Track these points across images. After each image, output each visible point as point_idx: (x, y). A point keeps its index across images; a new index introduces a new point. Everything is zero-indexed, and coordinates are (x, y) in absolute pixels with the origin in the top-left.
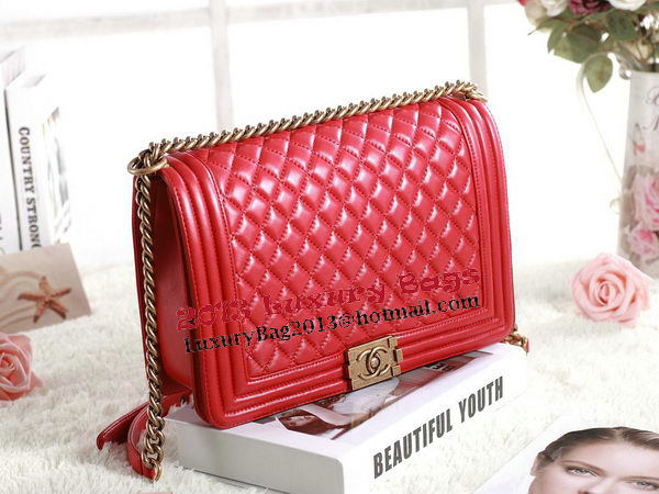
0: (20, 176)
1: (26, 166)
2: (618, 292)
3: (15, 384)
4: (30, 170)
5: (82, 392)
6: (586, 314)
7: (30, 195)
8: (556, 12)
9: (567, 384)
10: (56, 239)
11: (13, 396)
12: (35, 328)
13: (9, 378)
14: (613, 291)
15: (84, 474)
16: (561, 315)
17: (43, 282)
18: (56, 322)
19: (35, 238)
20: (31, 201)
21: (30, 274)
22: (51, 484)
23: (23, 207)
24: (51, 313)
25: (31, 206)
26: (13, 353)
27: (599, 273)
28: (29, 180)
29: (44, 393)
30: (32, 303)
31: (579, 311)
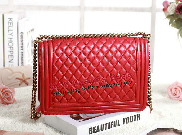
0: (20, 45)
1: (22, 43)
2: (180, 92)
3: (9, 101)
4: (22, 44)
5: (27, 105)
6: (170, 98)
7: (22, 51)
8: (172, 14)
9: (160, 116)
10: (28, 64)
11: (8, 104)
12: (19, 87)
13: (7, 99)
14: (178, 92)
15: (21, 126)
16: (164, 97)
17: (23, 75)
18: (25, 86)
19: (22, 63)
20: (22, 53)
21: (20, 72)
22: (12, 127)
23: (20, 54)
24: (24, 84)
25: (22, 54)
26: (9, 92)
27: (175, 87)
28: (22, 47)
29: (16, 104)
30: (19, 80)
31: (169, 97)
